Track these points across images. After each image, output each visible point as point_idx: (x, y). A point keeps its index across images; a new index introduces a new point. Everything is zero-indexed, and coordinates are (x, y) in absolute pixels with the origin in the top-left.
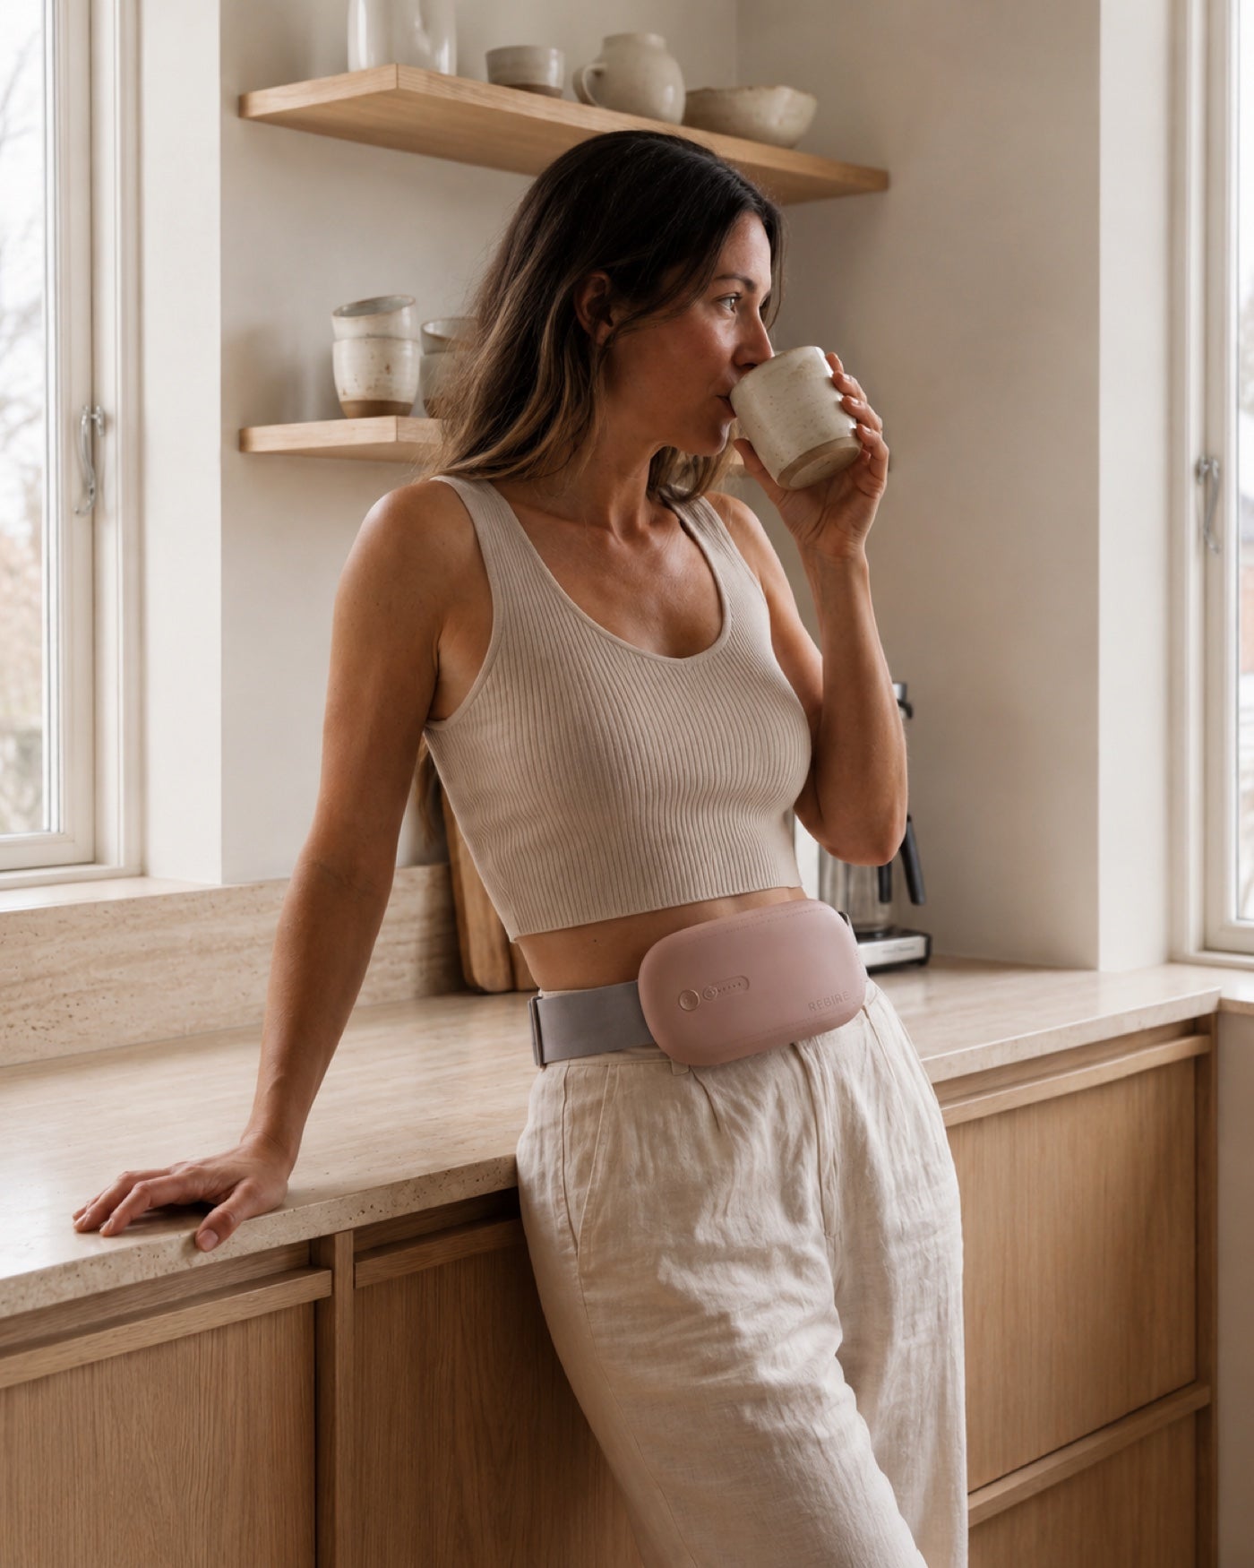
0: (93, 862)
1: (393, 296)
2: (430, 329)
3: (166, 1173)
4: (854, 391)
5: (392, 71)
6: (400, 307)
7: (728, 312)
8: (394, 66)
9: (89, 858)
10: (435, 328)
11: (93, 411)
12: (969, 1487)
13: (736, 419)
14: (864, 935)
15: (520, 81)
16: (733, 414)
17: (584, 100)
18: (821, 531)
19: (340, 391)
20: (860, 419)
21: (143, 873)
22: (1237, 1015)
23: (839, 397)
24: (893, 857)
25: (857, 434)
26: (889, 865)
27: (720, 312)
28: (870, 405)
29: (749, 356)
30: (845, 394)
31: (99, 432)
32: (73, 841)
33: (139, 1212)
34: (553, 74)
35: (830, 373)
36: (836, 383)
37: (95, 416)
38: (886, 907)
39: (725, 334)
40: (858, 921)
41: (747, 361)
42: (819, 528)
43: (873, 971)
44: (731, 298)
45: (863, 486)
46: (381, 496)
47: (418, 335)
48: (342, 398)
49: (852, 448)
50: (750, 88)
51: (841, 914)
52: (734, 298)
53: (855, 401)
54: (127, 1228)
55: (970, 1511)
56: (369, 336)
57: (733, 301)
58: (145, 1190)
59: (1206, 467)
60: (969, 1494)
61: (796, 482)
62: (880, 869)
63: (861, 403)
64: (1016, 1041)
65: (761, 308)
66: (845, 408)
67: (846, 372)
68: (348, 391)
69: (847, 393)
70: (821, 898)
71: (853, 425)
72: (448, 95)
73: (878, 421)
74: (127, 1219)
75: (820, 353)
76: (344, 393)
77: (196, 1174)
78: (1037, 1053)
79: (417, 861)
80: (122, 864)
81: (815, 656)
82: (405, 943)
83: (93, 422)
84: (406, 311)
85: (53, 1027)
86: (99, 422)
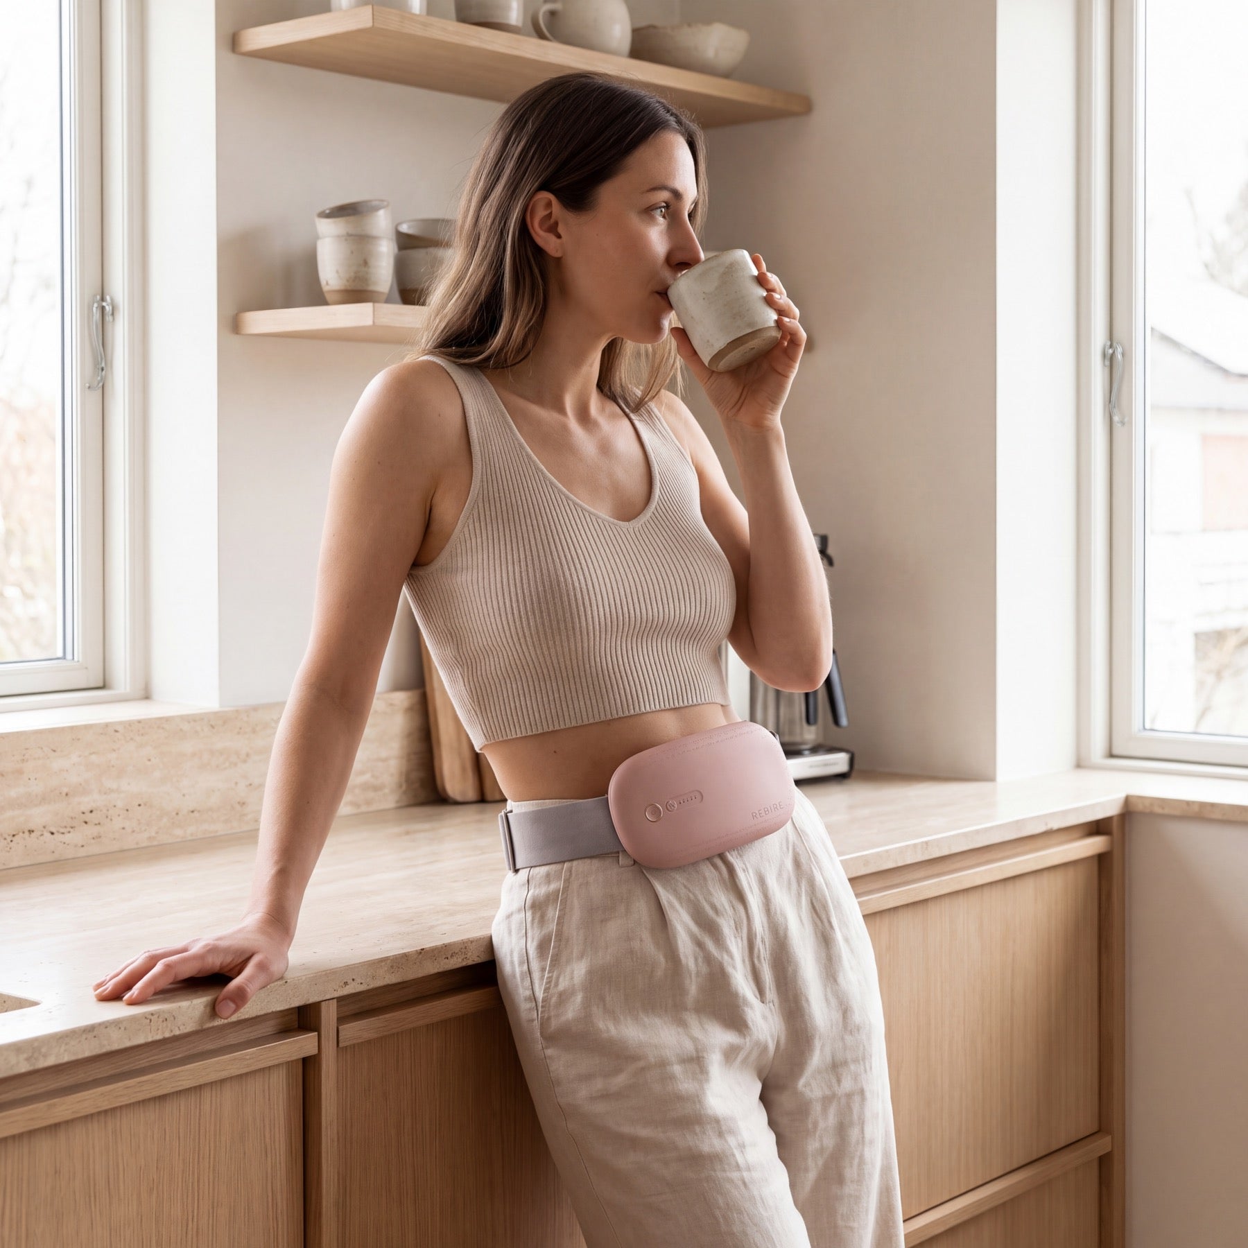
0: (103, 687)
1: (370, 201)
2: (404, 228)
3: (185, 950)
4: (777, 287)
5: (367, 11)
6: (377, 209)
7: (661, 220)
8: (371, 6)
9: (101, 684)
10: (409, 227)
11: (103, 299)
12: (904, 1214)
13: (674, 312)
14: (791, 751)
15: (483, 20)
16: (671, 307)
17: (541, 36)
18: (740, 408)
19: (323, 283)
20: (781, 312)
21: (147, 696)
22: (1143, 814)
23: (765, 294)
24: (819, 686)
25: (779, 324)
26: (815, 692)
27: (652, 219)
28: (790, 298)
29: (680, 257)
30: (768, 290)
31: (108, 318)
32: (86, 668)
33: (164, 983)
34: (515, 14)
35: (755, 272)
36: (761, 280)
37: (104, 304)
38: (813, 728)
39: (657, 238)
40: (787, 739)
41: (680, 261)
42: (739, 404)
43: (799, 783)
44: (660, 208)
45: (780, 368)
46: (379, 372)
47: (392, 234)
48: (325, 288)
49: (774, 337)
50: (689, 25)
51: (771, 732)
52: (664, 207)
53: (777, 296)
54: (152, 998)
55: (905, 1235)
56: (349, 235)
57: (663, 210)
58: (168, 967)
59: (1111, 351)
60: (904, 1221)
61: (722, 365)
62: (807, 695)
63: (782, 297)
64: (927, 843)
65: (690, 215)
66: (769, 301)
67: (768, 271)
68: (330, 282)
69: (770, 290)
70: (753, 718)
71: (775, 316)
72: (418, 31)
73: (797, 311)
74: (152, 990)
75: (745, 255)
76: (327, 284)
77: (213, 950)
78: (946, 852)
79: (397, 687)
80: (128, 690)
81: (740, 514)
82: (384, 760)
83: (103, 308)
84: (381, 213)
85: (69, 832)
86: (108, 309)
